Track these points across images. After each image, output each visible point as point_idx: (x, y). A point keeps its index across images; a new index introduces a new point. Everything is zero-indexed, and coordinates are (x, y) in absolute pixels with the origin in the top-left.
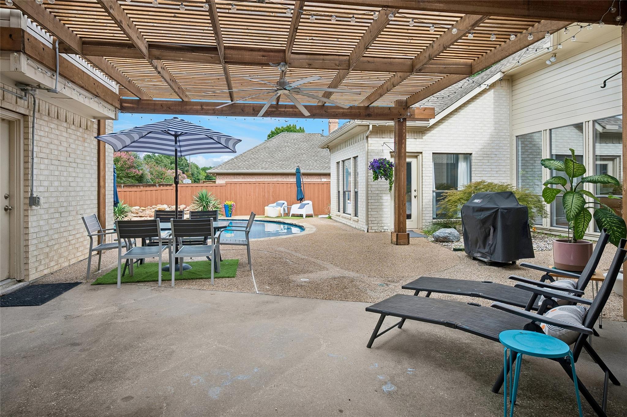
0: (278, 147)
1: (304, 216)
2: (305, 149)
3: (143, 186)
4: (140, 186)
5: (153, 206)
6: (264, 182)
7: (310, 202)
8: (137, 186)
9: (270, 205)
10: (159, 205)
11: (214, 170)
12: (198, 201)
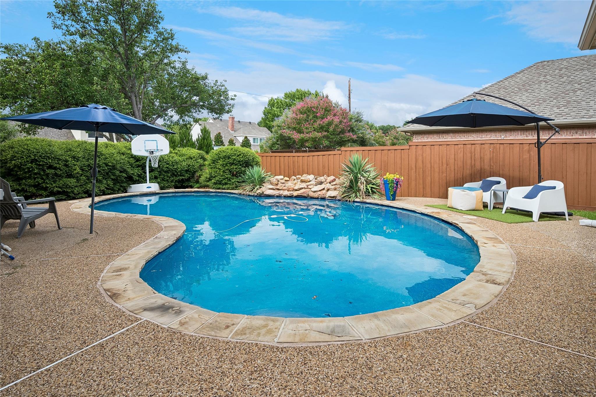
0: (523, 85)
1: (536, 217)
2: (583, 81)
6: (473, 142)
7: (560, 185)
9: (466, 185)
10: (304, 176)
11: (408, 128)
12: (347, 171)
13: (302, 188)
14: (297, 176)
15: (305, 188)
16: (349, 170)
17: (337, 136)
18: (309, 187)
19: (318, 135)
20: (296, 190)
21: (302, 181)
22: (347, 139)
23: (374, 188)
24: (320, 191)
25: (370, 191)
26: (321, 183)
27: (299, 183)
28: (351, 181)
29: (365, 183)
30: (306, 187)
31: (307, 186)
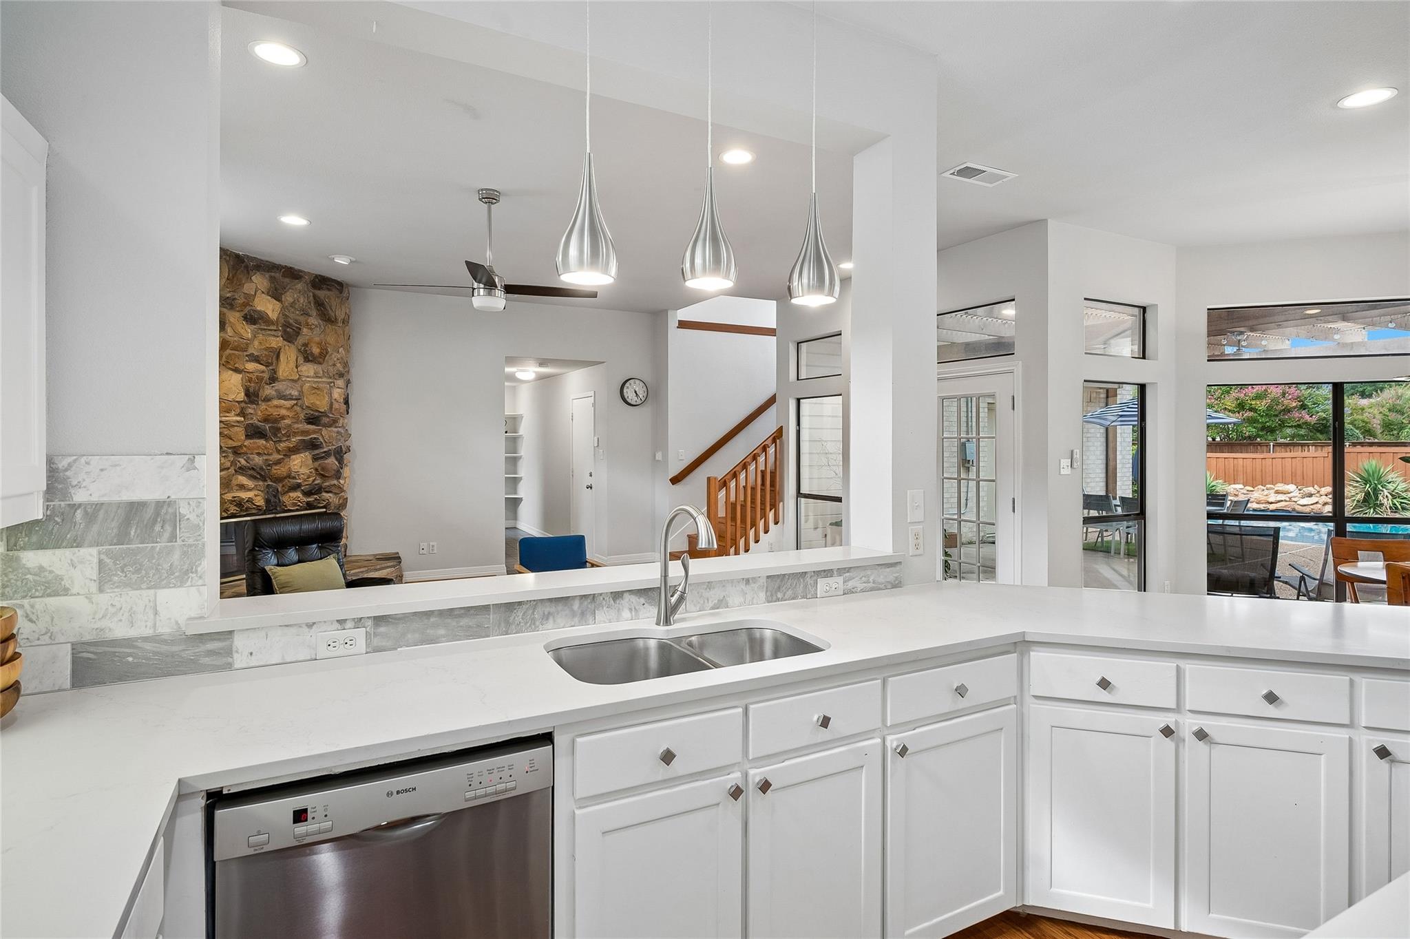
3: (1316, 446)
4: (1308, 446)
5: (1267, 486)
8: (1302, 446)
10: (1279, 485)
12: (1357, 482)
13: (1282, 501)
14: (1268, 486)
15: (1286, 501)
16: (1359, 479)
17: (1272, 419)
18: (1293, 499)
19: (1233, 419)
20: (1272, 503)
21: (1277, 492)
22: (1296, 424)
23: (1403, 503)
24: (1312, 504)
25: (1399, 507)
26: (1311, 495)
27: (1273, 495)
28: (1367, 494)
29: (1390, 497)
30: (1288, 499)
31: (1290, 498)
